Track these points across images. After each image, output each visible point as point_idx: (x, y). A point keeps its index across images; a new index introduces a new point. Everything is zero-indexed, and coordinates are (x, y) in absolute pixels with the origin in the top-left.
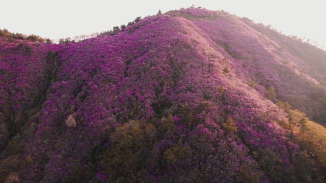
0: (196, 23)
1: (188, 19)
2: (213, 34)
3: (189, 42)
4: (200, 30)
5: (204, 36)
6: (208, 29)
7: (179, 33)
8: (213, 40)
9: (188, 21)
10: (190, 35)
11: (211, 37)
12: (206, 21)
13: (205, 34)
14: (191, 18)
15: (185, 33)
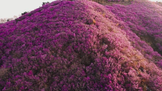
0: (107, 7)
1: (99, 3)
2: (132, 21)
3: (93, 41)
4: (113, 15)
5: (120, 25)
6: (124, 14)
7: (77, 23)
8: (133, 31)
9: (98, 4)
10: (98, 26)
11: (130, 26)
12: (120, 5)
13: (122, 22)
14: (103, 3)
15: (89, 22)
